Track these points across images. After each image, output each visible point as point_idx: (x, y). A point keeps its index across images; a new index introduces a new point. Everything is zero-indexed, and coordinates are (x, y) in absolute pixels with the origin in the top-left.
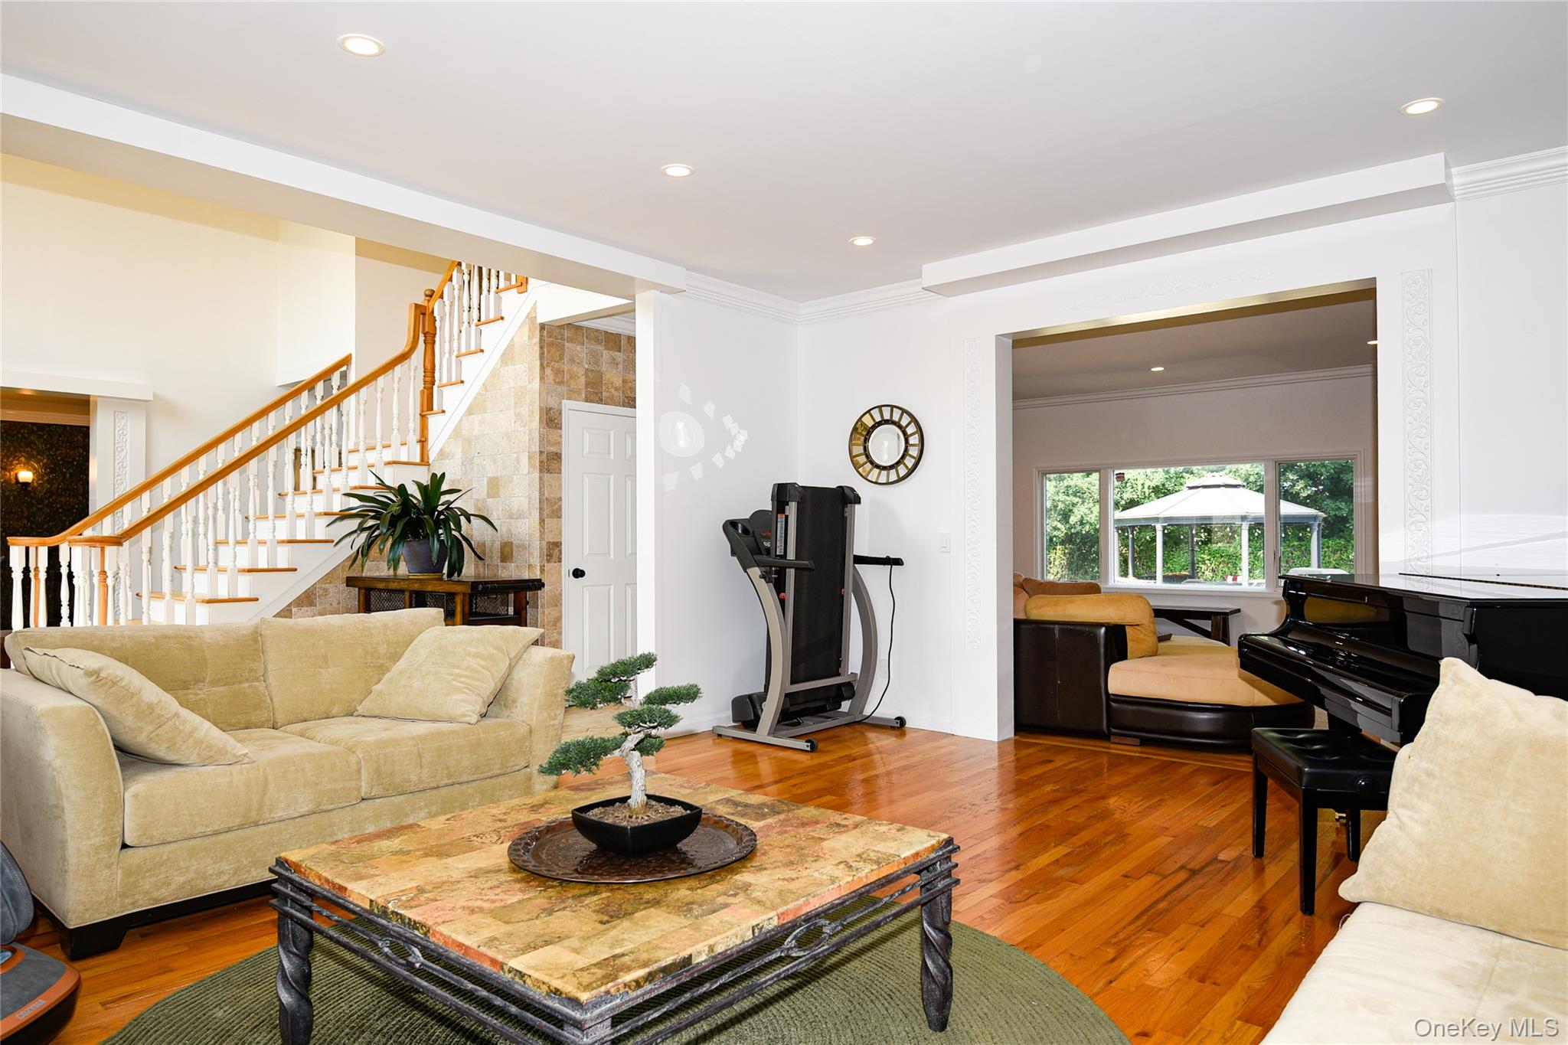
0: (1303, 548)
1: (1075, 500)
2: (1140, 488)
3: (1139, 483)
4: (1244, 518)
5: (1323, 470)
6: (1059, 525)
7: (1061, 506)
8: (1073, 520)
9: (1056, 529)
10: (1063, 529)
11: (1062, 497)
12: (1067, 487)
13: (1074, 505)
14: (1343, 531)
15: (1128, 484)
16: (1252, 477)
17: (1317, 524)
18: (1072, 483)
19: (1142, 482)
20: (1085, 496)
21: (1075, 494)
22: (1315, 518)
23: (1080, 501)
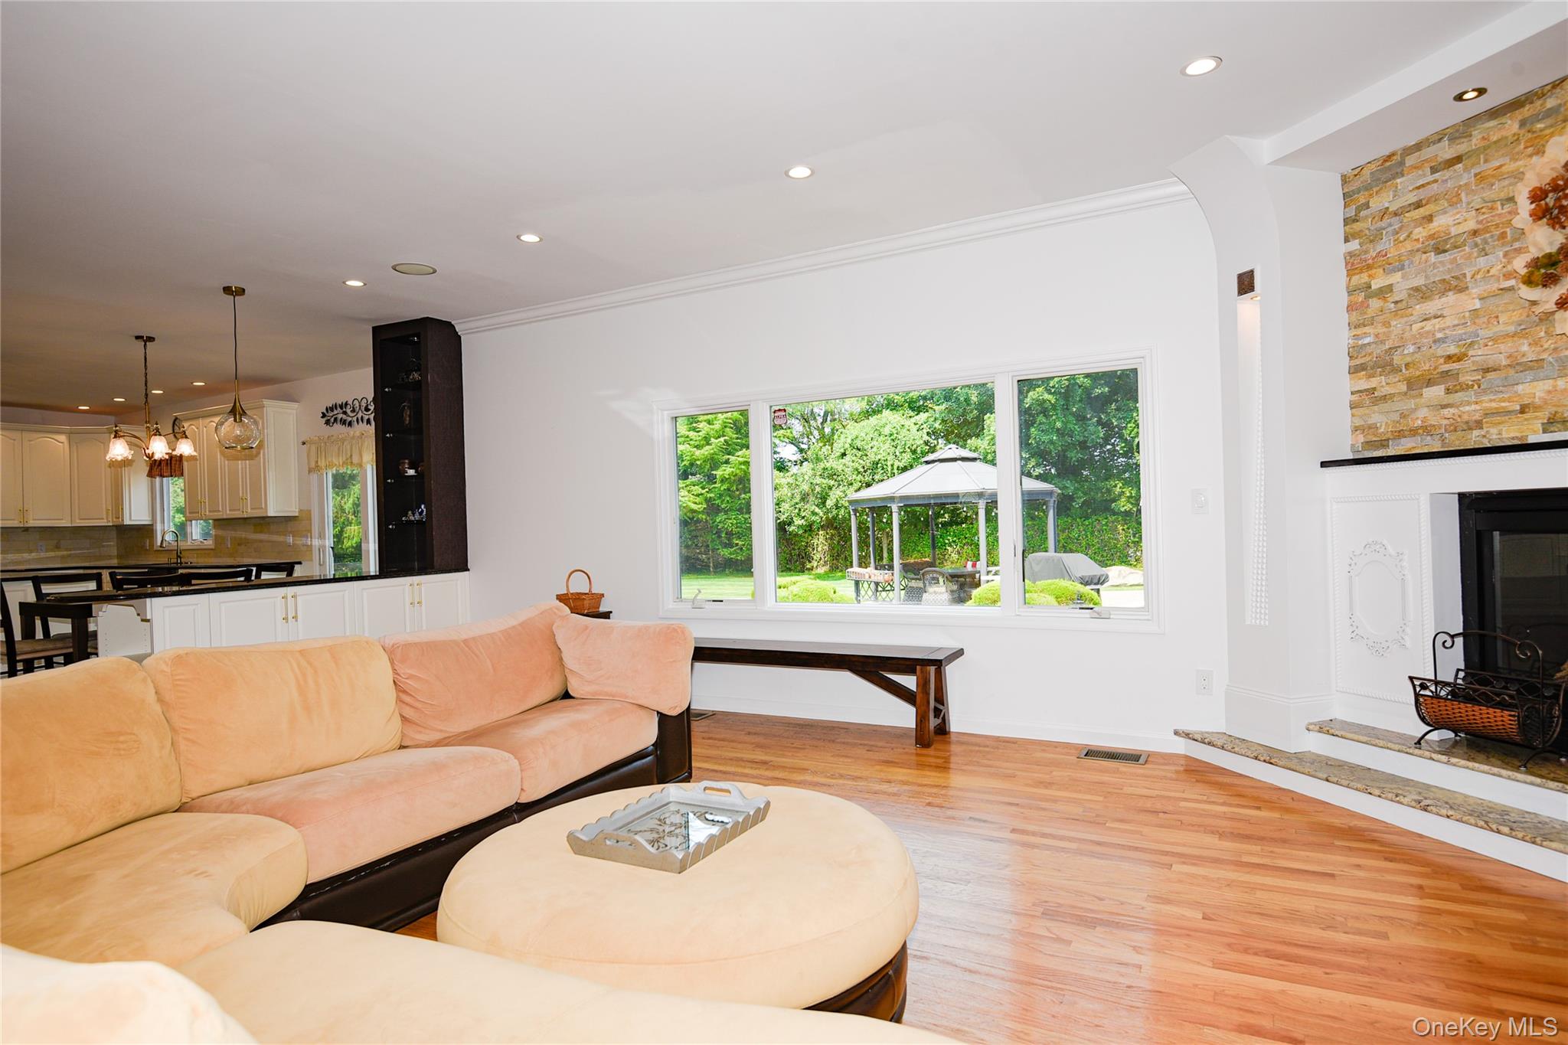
0: (1036, 527)
1: (832, 483)
2: (889, 469)
3: (889, 463)
4: (980, 495)
5: (1052, 447)
6: (817, 510)
7: (818, 489)
8: (830, 503)
9: (814, 513)
10: (821, 514)
11: (818, 480)
12: (824, 469)
13: (830, 488)
14: (1070, 509)
15: (879, 465)
16: (989, 456)
17: (1052, 500)
18: (828, 465)
19: (892, 462)
20: (839, 478)
21: (831, 476)
22: (1051, 493)
23: (836, 484)
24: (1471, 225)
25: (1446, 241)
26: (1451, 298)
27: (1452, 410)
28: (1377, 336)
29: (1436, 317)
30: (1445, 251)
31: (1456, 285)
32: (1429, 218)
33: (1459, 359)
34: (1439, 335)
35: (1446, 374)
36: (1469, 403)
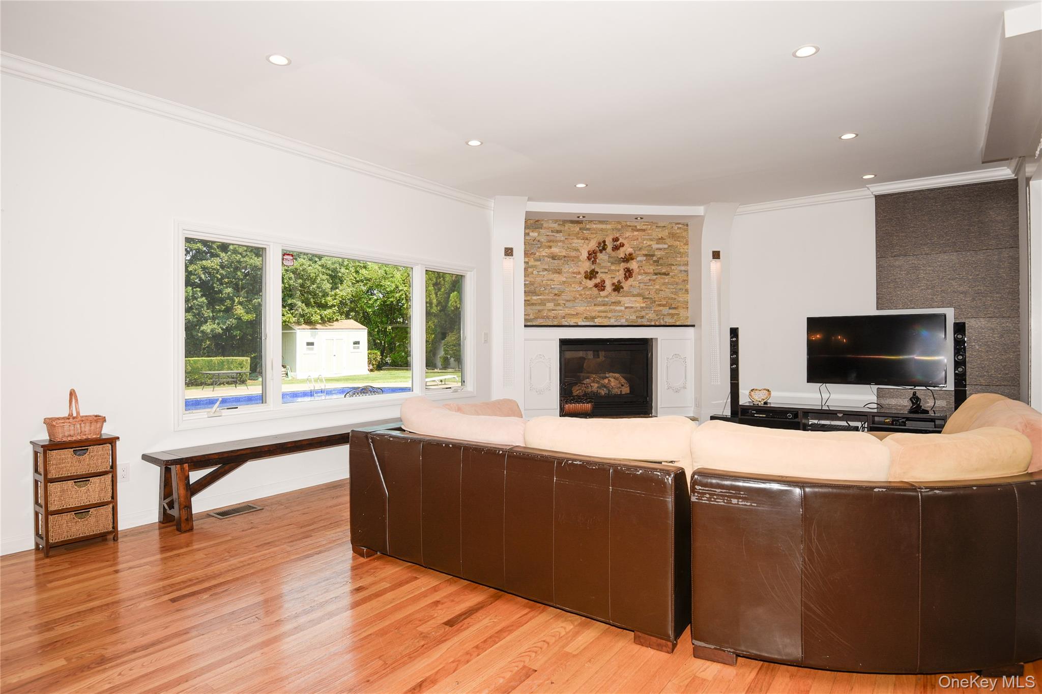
24: (564, 254)
25: (556, 256)
26: (557, 275)
27: (556, 312)
28: (530, 282)
29: (551, 280)
30: (555, 259)
31: (559, 272)
32: (550, 247)
33: (559, 296)
34: (552, 286)
35: (555, 300)
36: (561, 310)
